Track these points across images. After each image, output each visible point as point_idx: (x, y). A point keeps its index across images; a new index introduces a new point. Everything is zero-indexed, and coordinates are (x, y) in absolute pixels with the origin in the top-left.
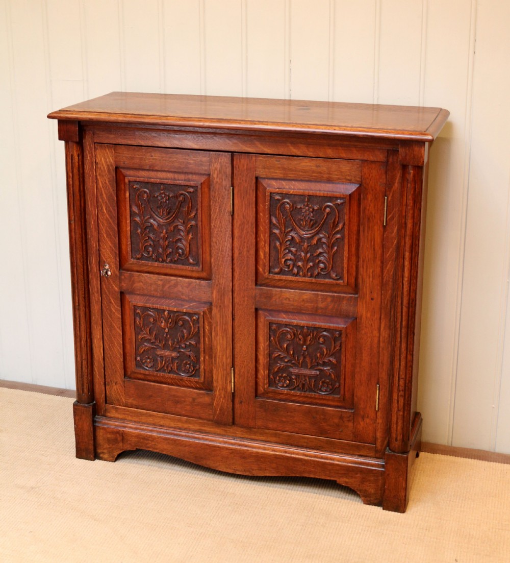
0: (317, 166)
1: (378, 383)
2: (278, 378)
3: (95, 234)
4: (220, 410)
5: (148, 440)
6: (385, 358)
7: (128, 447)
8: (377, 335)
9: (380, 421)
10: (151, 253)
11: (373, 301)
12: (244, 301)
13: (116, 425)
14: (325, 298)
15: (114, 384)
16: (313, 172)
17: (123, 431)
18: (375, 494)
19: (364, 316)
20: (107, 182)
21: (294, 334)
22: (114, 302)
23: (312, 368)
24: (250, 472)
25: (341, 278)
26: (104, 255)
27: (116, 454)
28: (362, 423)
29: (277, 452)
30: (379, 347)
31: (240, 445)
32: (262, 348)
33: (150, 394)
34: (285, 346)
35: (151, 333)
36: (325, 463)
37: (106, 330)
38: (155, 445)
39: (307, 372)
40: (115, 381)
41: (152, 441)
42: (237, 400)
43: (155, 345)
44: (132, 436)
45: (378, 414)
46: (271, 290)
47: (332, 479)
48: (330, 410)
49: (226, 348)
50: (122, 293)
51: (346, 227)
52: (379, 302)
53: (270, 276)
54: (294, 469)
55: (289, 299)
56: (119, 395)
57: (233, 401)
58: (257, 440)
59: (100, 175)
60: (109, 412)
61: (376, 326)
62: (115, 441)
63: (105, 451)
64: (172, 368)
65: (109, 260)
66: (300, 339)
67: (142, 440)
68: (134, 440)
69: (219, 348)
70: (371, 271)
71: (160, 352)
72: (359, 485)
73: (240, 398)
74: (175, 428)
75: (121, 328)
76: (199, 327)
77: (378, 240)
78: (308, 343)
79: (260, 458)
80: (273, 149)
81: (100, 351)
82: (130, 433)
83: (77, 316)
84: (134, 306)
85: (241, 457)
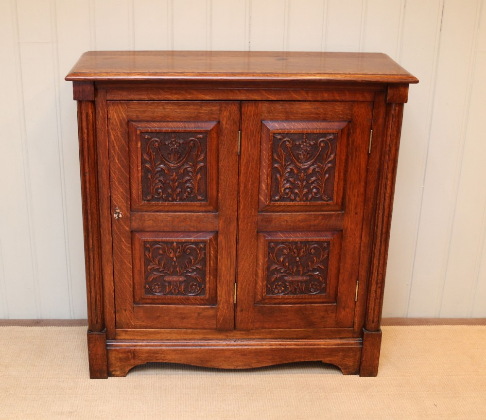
0: (315, 109)
1: (358, 279)
2: (274, 287)
3: (106, 182)
4: (223, 319)
5: (158, 353)
6: (365, 259)
7: (138, 362)
8: (359, 242)
9: (358, 309)
10: (161, 194)
11: (357, 215)
12: (247, 227)
13: (127, 346)
14: (316, 217)
15: (124, 311)
16: (312, 113)
17: (134, 349)
18: (353, 366)
19: (349, 228)
20: (119, 135)
21: (290, 249)
22: (125, 240)
23: (303, 274)
24: (249, 365)
25: (332, 199)
26: (115, 201)
27: (127, 370)
28: (343, 313)
29: (273, 346)
30: (359, 251)
31: (240, 345)
32: (261, 264)
33: (158, 314)
34: (282, 259)
35: (159, 264)
36: (314, 348)
37: (117, 266)
38: (165, 357)
39: (300, 278)
40: (125, 308)
41: (161, 354)
42: (238, 309)
43: (164, 273)
44: (143, 353)
45: (356, 304)
46: (272, 215)
47: (319, 360)
48: (317, 306)
49: (230, 267)
50: (132, 232)
51: (337, 157)
52: (362, 216)
53: (271, 203)
54: (288, 357)
55: (287, 221)
56: (129, 319)
57: (235, 311)
58: (253, 339)
59: (112, 129)
60: (119, 336)
61: (358, 234)
62: (127, 359)
63: (117, 369)
64: (179, 290)
65: (120, 204)
66: (295, 253)
67: (152, 355)
68: (145, 355)
69: (223, 268)
70: (356, 191)
71: (167, 278)
72: (341, 361)
73: (241, 307)
74: (181, 340)
75: (131, 262)
76: (205, 253)
77: (363, 165)
78: (302, 254)
79: (258, 353)
80: (277, 96)
81: (110, 284)
82: (141, 349)
83: (92, 257)
84: (144, 242)
85: (242, 355)
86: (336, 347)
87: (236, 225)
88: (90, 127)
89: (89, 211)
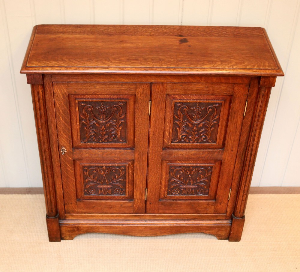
0: (206, 87)
1: (231, 188)
2: (173, 191)
3: (55, 132)
4: (138, 208)
5: (94, 228)
6: (237, 177)
7: (81, 233)
8: (233, 167)
9: (230, 204)
10: (94, 138)
11: (232, 152)
12: (155, 158)
13: (73, 224)
14: (204, 152)
15: (70, 204)
16: (203, 90)
17: (78, 226)
18: (225, 235)
19: (226, 159)
20: (62, 103)
21: (184, 170)
22: (69, 165)
23: (194, 184)
25: (215, 142)
26: (61, 143)
27: (74, 237)
28: (219, 206)
30: (233, 172)
31: (149, 224)
32: (164, 178)
33: (94, 206)
34: (178, 176)
35: (94, 178)
36: (199, 226)
37: (64, 180)
38: (98, 230)
39: (191, 187)
40: (71, 202)
41: (96, 228)
42: (148, 203)
43: (97, 183)
44: (84, 228)
45: (229, 201)
46: (173, 151)
47: (202, 232)
48: (202, 202)
49: (143, 180)
50: (74, 160)
51: (221, 117)
52: (236, 152)
53: (172, 144)
55: (183, 154)
56: (74, 209)
57: (146, 203)
58: (158, 220)
59: (57, 100)
60: (68, 217)
61: (233, 163)
62: (73, 231)
63: (67, 236)
65: (65, 144)
66: (187, 172)
67: (90, 229)
69: (138, 181)
70: (233, 138)
71: (99, 186)
72: (216, 233)
73: (150, 202)
74: (109, 220)
75: (74, 178)
76: (125, 172)
77: (239, 123)
78: (193, 173)
80: (178, 80)
81: (60, 190)
82: (83, 226)
83: (46, 177)
84: (83, 166)
85: (150, 229)
86: (214, 225)
87: (147, 156)
88: (41, 101)
89: (43, 151)
